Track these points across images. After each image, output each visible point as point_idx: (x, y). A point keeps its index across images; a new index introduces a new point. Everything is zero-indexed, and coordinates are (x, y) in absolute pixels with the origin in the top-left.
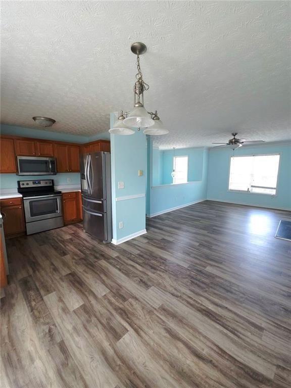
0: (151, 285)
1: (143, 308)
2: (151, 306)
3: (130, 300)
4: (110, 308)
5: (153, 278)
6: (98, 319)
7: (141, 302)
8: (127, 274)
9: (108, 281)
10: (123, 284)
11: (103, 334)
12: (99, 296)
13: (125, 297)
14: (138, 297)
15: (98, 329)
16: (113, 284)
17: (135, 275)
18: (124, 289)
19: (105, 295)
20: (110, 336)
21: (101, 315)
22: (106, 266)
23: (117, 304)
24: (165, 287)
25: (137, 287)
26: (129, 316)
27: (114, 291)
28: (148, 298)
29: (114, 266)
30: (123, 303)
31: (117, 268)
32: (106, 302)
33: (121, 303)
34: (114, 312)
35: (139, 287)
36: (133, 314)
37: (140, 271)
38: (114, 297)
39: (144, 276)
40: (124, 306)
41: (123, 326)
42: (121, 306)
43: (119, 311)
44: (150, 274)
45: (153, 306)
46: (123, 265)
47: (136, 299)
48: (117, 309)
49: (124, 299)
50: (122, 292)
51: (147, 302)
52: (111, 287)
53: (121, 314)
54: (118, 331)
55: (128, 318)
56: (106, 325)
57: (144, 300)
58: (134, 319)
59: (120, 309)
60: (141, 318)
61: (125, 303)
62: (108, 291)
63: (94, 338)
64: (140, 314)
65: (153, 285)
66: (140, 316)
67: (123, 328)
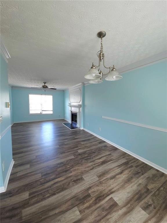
0: (81, 177)
1: (97, 186)
2: (97, 181)
3: (90, 192)
4: (94, 208)
5: (76, 174)
6: (103, 218)
7: (94, 185)
8: (63, 189)
9: (64, 208)
10: (73, 194)
11: (114, 214)
12: (80, 217)
13: (86, 194)
14: (88, 187)
15: (110, 218)
16: (69, 203)
17: (67, 184)
18: (78, 194)
19: (80, 211)
20: (115, 209)
21: (99, 215)
22: (38, 207)
23: (91, 202)
24: (85, 171)
25: (79, 185)
26: (102, 195)
27: (78, 203)
28: (91, 181)
29: (45, 199)
30: (91, 197)
31: (49, 197)
32: (87, 211)
33: (91, 199)
34: (98, 205)
35: (81, 184)
36: (101, 192)
37: (65, 179)
38: (84, 203)
39: (72, 178)
40: (94, 197)
41: (109, 200)
42: (94, 199)
43: (97, 201)
44: (71, 174)
45: (97, 180)
46: (48, 191)
47: (90, 188)
48: (95, 203)
49: (89, 196)
50: (81, 196)
51: (94, 183)
52: (72, 205)
53: (100, 200)
54: (112, 204)
55: (103, 196)
56: (108, 212)
57: (92, 183)
58: (104, 192)
59: (96, 200)
60: (104, 189)
61: (91, 196)
62: (76, 208)
63: (117, 221)
64: (102, 188)
65: (82, 176)
66: (103, 189)
67: (110, 200)
